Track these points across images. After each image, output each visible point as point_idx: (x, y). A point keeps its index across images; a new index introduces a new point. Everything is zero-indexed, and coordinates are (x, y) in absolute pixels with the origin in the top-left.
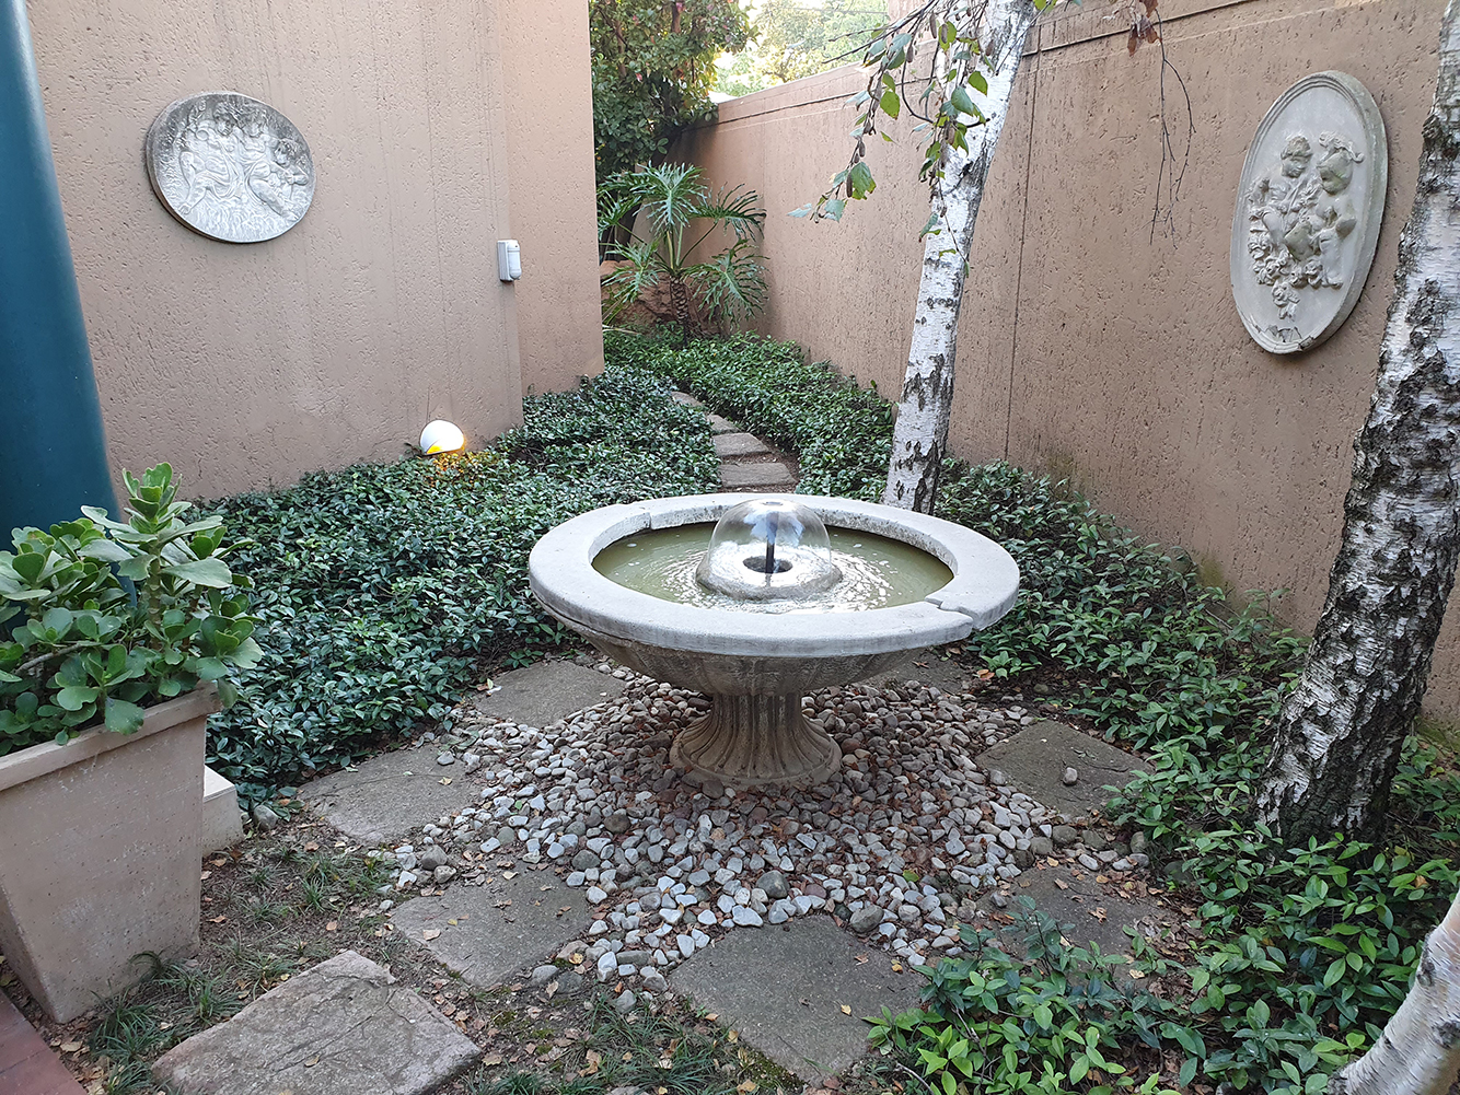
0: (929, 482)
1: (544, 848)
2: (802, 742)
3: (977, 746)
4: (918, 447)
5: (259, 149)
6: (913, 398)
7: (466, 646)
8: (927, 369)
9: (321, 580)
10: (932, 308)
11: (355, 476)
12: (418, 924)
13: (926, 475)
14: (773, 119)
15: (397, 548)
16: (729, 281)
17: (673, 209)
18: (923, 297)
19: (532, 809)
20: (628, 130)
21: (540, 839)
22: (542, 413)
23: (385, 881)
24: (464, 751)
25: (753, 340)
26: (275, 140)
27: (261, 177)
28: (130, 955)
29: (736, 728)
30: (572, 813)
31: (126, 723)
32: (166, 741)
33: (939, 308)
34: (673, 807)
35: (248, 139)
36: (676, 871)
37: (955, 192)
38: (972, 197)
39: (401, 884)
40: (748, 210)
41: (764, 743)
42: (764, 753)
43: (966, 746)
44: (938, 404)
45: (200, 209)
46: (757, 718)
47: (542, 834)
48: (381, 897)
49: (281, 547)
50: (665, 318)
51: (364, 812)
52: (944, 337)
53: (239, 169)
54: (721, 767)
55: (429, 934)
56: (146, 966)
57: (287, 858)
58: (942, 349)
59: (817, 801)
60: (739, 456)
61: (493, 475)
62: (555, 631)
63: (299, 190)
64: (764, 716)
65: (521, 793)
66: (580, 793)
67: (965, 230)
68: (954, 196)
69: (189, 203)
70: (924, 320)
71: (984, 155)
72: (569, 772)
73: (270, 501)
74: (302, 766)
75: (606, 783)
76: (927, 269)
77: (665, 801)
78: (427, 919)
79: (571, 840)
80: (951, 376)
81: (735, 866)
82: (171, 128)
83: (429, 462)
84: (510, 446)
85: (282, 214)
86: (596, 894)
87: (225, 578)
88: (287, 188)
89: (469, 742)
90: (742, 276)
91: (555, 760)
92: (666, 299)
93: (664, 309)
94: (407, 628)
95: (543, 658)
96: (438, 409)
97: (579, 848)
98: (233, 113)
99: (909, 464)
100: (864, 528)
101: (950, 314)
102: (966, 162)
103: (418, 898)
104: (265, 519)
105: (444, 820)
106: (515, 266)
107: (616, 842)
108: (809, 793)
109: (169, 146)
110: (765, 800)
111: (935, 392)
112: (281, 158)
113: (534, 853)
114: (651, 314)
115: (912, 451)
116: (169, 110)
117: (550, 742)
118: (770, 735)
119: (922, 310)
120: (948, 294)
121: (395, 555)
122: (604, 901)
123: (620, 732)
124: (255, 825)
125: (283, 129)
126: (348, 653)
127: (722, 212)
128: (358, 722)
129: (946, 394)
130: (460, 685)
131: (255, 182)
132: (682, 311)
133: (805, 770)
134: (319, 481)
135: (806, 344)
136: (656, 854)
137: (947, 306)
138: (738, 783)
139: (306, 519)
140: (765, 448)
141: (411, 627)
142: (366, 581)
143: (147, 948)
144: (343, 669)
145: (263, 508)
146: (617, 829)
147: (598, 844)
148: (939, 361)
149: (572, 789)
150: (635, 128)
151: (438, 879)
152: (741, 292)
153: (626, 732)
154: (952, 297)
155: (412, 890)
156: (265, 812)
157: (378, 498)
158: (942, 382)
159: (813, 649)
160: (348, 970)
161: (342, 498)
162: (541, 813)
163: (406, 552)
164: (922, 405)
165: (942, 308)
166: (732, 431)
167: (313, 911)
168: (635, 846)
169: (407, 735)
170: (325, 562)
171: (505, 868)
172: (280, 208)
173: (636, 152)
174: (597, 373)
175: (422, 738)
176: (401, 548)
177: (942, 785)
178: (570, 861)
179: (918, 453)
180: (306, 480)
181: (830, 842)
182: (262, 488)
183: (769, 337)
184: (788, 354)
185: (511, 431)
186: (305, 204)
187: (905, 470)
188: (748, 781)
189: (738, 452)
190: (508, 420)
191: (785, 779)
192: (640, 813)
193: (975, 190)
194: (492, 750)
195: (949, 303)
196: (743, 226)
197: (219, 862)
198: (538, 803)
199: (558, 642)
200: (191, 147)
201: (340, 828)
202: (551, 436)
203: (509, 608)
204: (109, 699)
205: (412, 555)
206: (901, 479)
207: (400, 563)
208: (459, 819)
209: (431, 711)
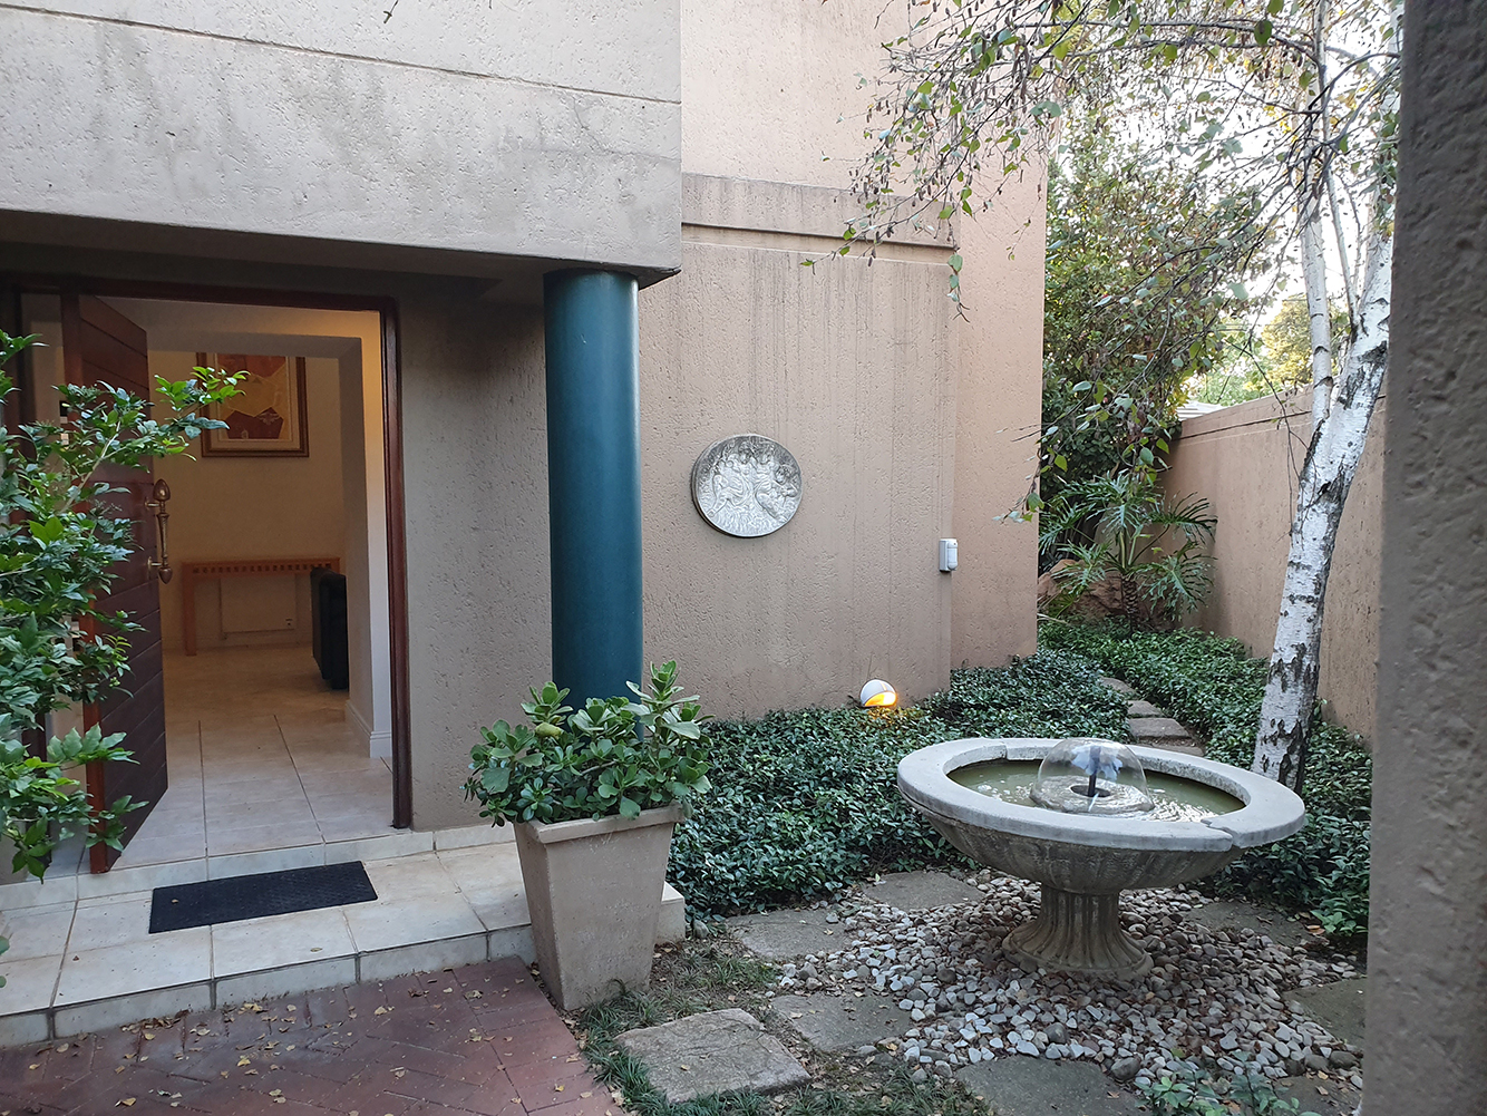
0: (1294, 758)
1: (888, 983)
2: (1113, 946)
3: (1287, 984)
4: (1281, 724)
5: (766, 472)
6: (1277, 680)
7: (861, 843)
8: (1289, 656)
9: (767, 785)
10: (1293, 603)
11: (805, 715)
12: (789, 1010)
13: (1291, 750)
14: (1226, 436)
15: (824, 767)
16: (1175, 578)
17: (1125, 514)
18: (1286, 594)
19: (886, 958)
20: (1093, 446)
21: (887, 977)
22: (969, 682)
23: (772, 981)
24: (846, 917)
25: (1196, 636)
26: (777, 465)
27: (765, 491)
28: (609, 978)
29: (1055, 924)
30: (914, 965)
31: (630, 813)
32: (649, 834)
33: (1300, 604)
34: (993, 973)
35: (759, 465)
36: (982, 1011)
37: (1315, 507)
38: (1331, 510)
39: (782, 984)
40: (1201, 515)
41: (1078, 939)
42: (1077, 948)
43: (1277, 982)
44: (1300, 688)
45: (721, 514)
46: (1073, 917)
47: (888, 973)
48: (767, 989)
49: (742, 759)
50: (1115, 612)
51: (767, 940)
52: (1306, 629)
53: (750, 486)
54: (1040, 953)
55: (794, 1015)
56: (616, 988)
57: (711, 955)
58: (1303, 639)
59: (1117, 991)
60: (1157, 738)
61: (915, 727)
62: (936, 846)
63: (790, 500)
64: (1078, 917)
65: (880, 947)
66: (923, 952)
67: (1325, 538)
68: (1314, 510)
69: (715, 510)
70: (1286, 614)
71: (1341, 476)
72: (919, 940)
73: (740, 727)
74: (732, 904)
75: (945, 952)
76: (1290, 571)
77: (987, 968)
78: (795, 1007)
79: (909, 980)
80: (1314, 663)
81: (1029, 1016)
82: (711, 459)
83: (864, 712)
84: (934, 706)
85: (775, 517)
86: (918, 1015)
87: (696, 734)
88: (781, 499)
89: (853, 911)
90: (1187, 573)
91: (912, 931)
92: (1118, 595)
93: (1116, 605)
94: (821, 827)
95: (924, 867)
96: (877, 671)
97: (913, 987)
98: (751, 448)
99: (1273, 739)
100: (1191, 777)
101: (1311, 610)
102: (1324, 482)
103: (793, 996)
104: (735, 741)
105: (821, 953)
106: (952, 559)
107: (942, 988)
108: (1111, 985)
109: (708, 471)
110: (1069, 980)
111: (1297, 676)
112: (780, 478)
113: (880, 985)
114: (1103, 608)
115: (1276, 728)
116: (711, 448)
117: (911, 919)
118: (1084, 933)
119: (1286, 605)
120: (1310, 592)
121: (822, 772)
122: (922, 1020)
123: (968, 921)
124: (693, 934)
125: (784, 457)
126: (775, 833)
127: (1174, 518)
128: (773, 880)
129: (1311, 680)
130: (856, 874)
131: (759, 495)
132: (1131, 606)
133: (1111, 966)
134: (778, 718)
135: (1249, 642)
136: (970, 999)
137: (1308, 602)
138: (1051, 967)
139: (764, 743)
140: (1185, 733)
141: (826, 827)
142: (798, 790)
143: (620, 978)
144: (769, 844)
145: (735, 732)
146: (945, 979)
147: (929, 987)
148: (1301, 650)
149: (919, 950)
150: (1100, 444)
151: (808, 985)
152: (1186, 588)
153: (973, 922)
154: (1313, 595)
155: (790, 990)
156: (701, 926)
157: (820, 734)
158: (1305, 668)
159: (1088, 839)
160: (736, 1018)
161: (793, 731)
162: (892, 961)
163: (830, 771)
164: (1284, 686)
165: (1303, 603)
166: (1157, 716)
167: (721, 987)
168: (956, 992)
169: (808, 898)
170: (771, 772)
171: (857, 990)
172: (775, 513)
173: (1100, 464)
174: (1029, 654)
175: (818, 904)
176: (827, 768)
177: (1236, 1002)
178: (906, 992)
179: (1282, 730)
180: (769, 716)
181: (1115, 1017)
182: (736, 717)
183: (1212, 633)
184: (1228, 650)
185: (937, 694)
186: (793, 510)
187: (1270, 745)
188: (1060, 966)
189: (1156, 735)
190: (937, 685)
191: (1091, 971)
192: (965, 972)
193: (1334, 505)
194: (867, 920)
195: (1309, 600)
196: (1194, 530)
197: (668, 950)
198: (891, 954)
199: (937, 856)
200: (721, 472)
201: (749, 947)
202: (972, 702)
203: (900, 821)
204: (624, 798)
205: (834, 774)
206: (1266, 753)
207: (824, 779)
208: (832, 956)
209: (827, 885)
